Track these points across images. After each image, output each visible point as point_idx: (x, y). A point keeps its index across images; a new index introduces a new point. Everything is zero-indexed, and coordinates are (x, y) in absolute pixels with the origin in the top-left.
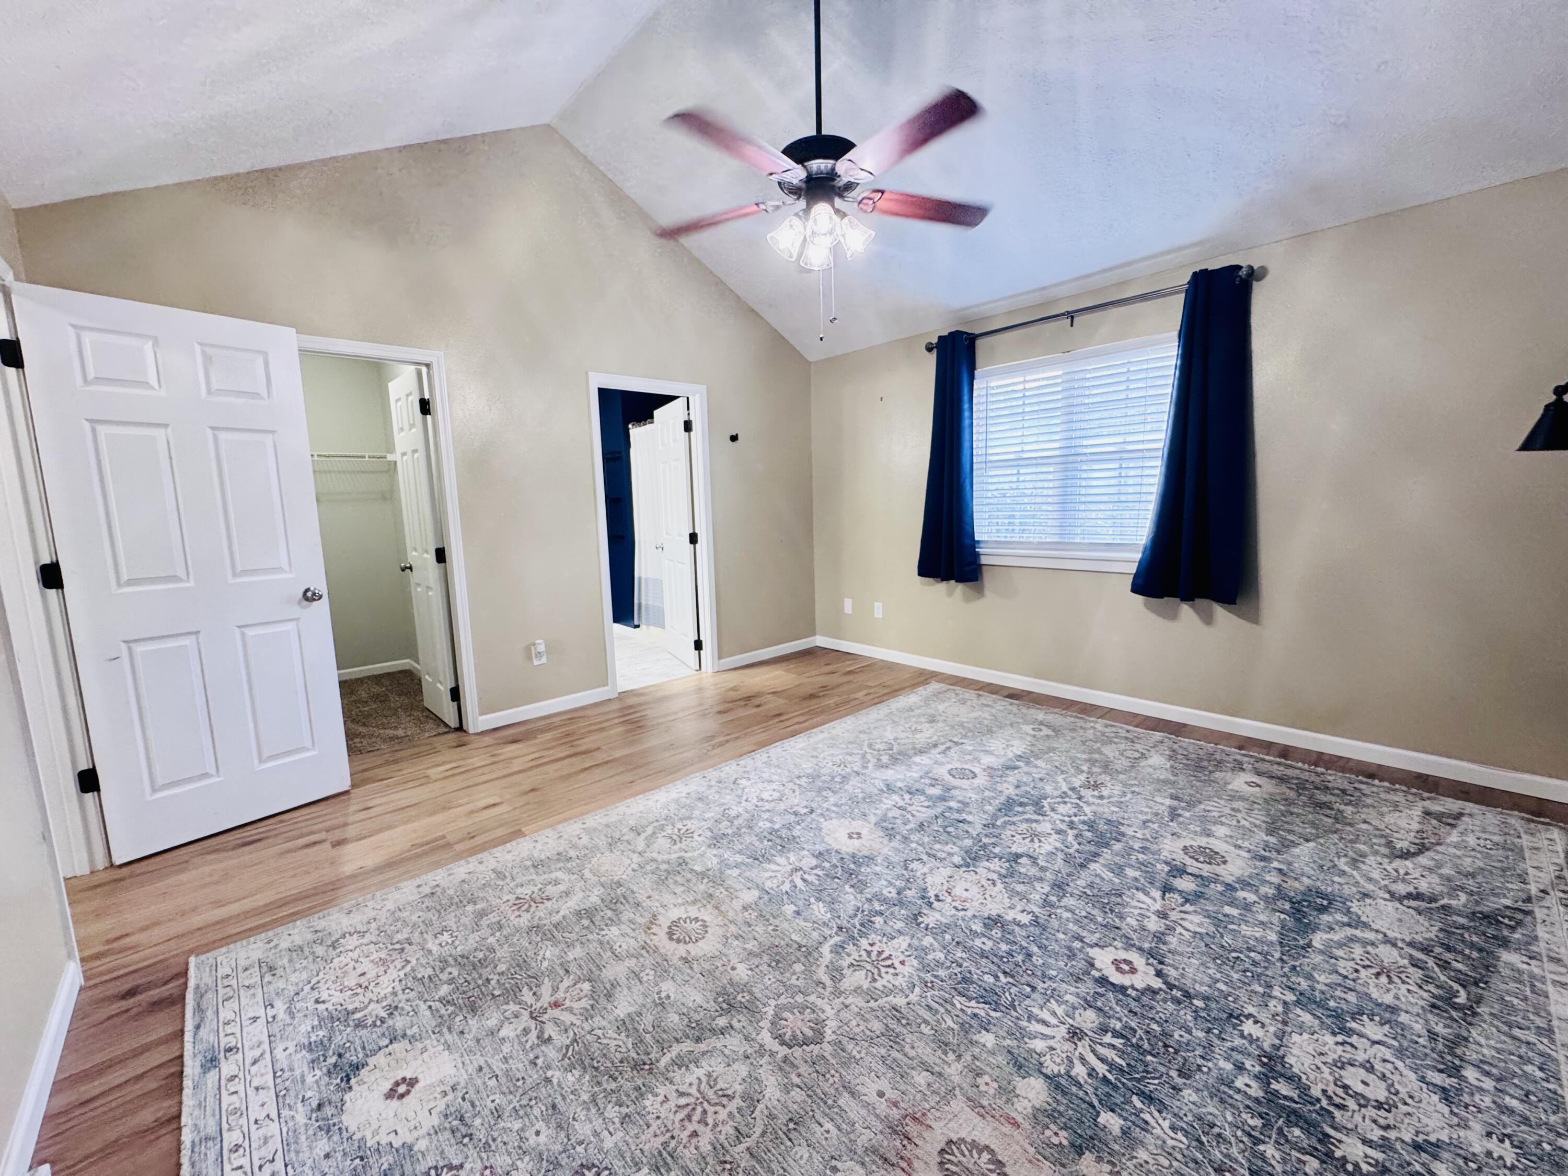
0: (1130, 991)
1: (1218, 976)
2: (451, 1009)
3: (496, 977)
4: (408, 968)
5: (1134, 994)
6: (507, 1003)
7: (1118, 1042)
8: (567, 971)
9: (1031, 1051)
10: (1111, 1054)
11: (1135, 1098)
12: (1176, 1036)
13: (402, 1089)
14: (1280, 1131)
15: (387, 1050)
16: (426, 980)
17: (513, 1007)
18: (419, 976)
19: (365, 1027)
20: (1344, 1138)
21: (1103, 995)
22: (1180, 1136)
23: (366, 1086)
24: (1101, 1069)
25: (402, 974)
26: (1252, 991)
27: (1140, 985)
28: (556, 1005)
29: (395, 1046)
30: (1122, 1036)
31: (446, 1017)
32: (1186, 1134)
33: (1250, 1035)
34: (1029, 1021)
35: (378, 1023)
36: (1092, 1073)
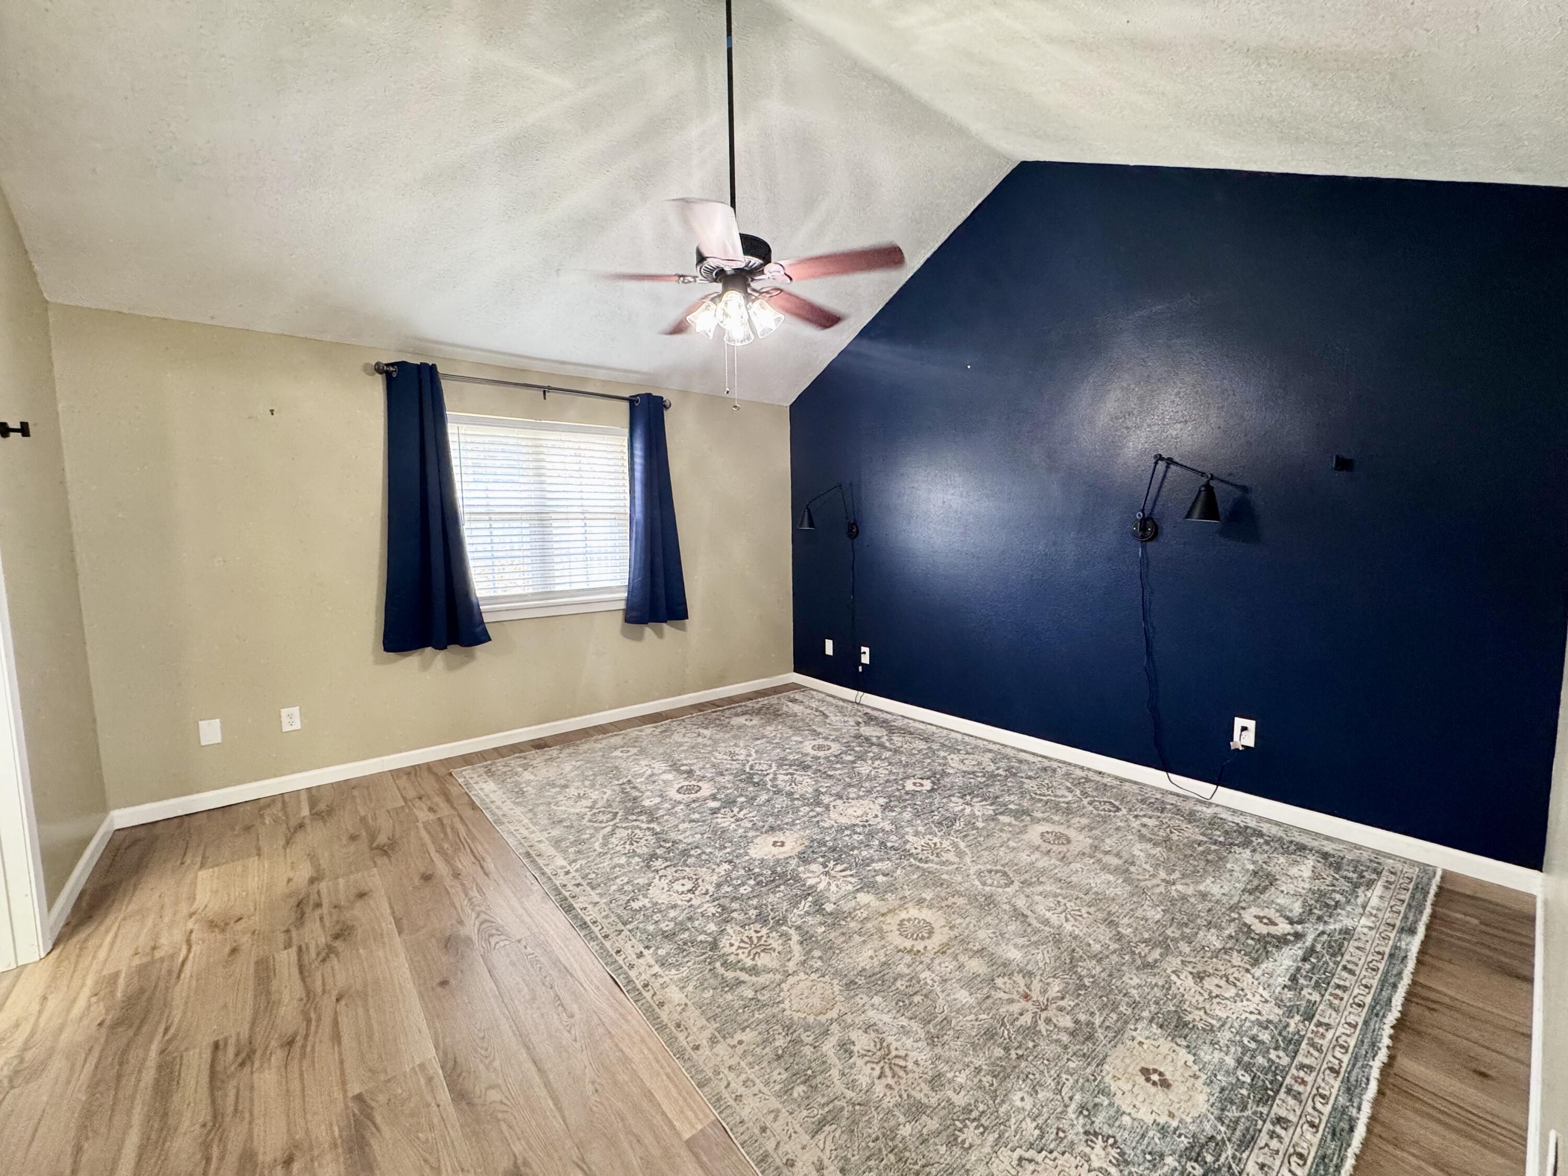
2: (1064, 1076)
3: (1013, 1052)
4: (1031, 1154)
6: (1040, 1031)
8: (988, 997)
13: (1155, 1077)
15: (1133, 1112)
16: (1040, 1121)
17: (1042, 1026)
18: (1037, 1132)
19: (1122, 1154)
23: (1171, 1109)
25: (1039, 1158)
28: (1026, 997)
29: (1124, 1108)
31: (1075, 1077)
35: (1111, 1141)
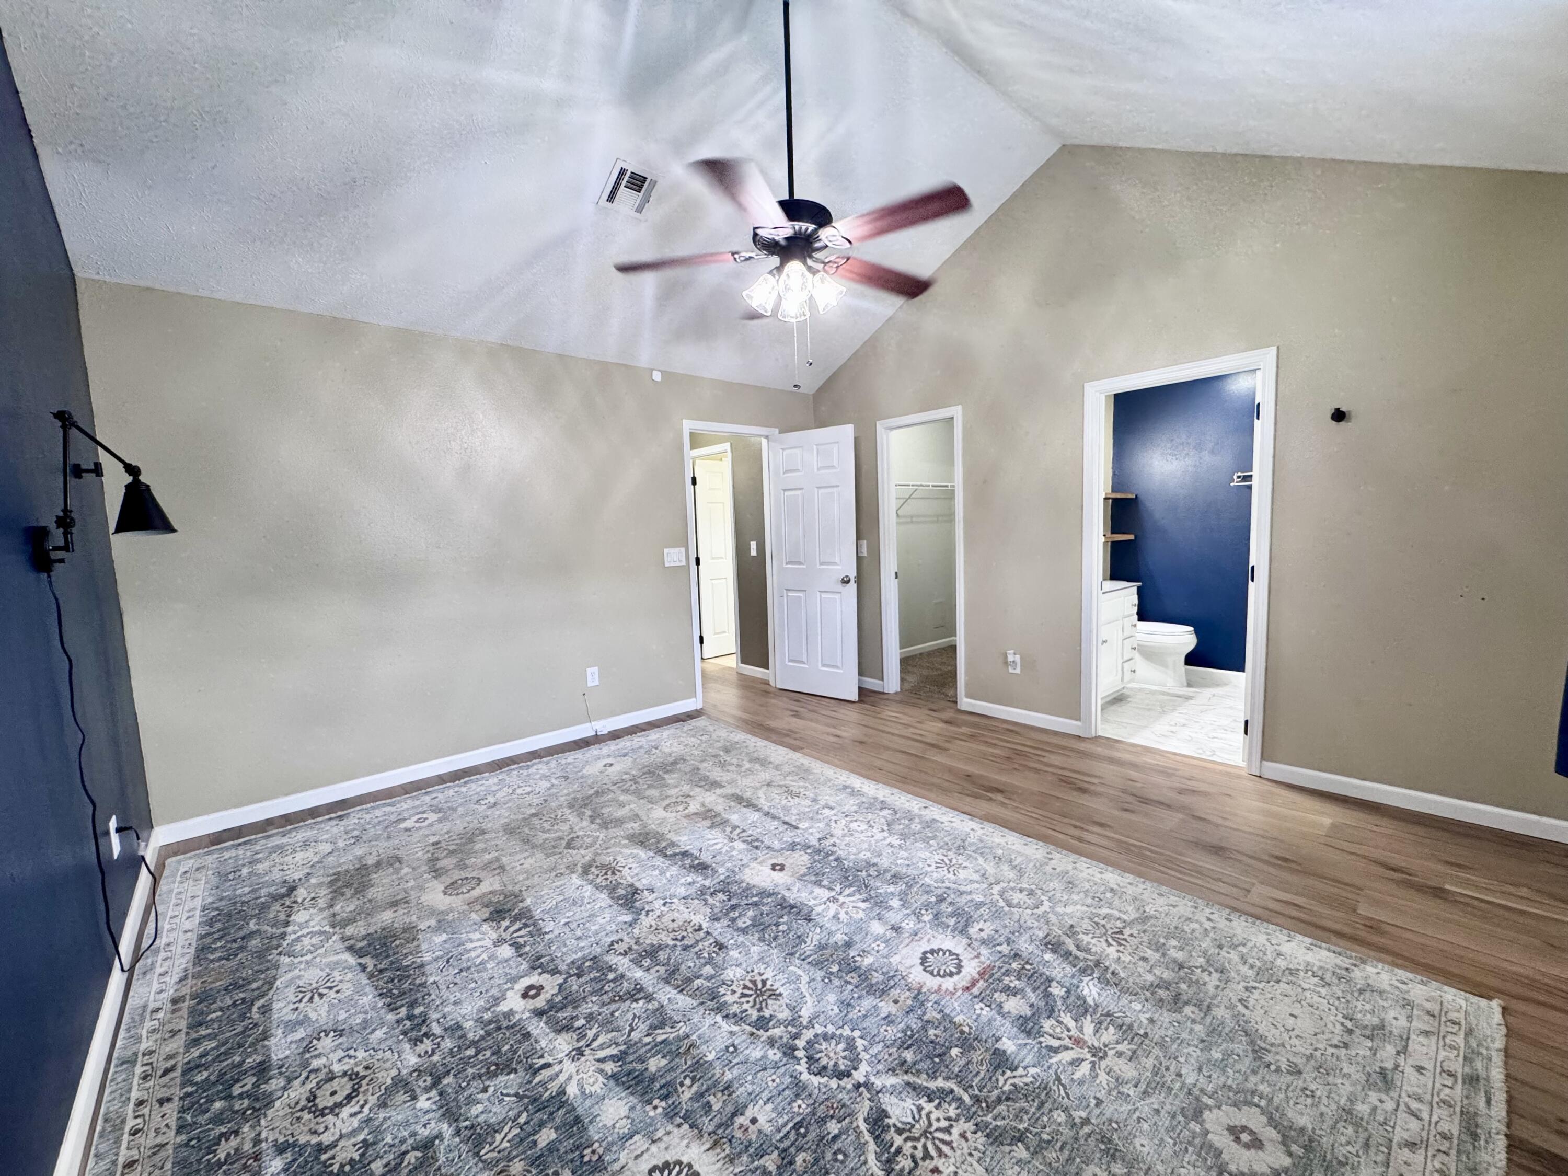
0: (509, 985)
1: (480, 1057)
5: (506, 987)
7: (478, 961)
9: (504, 919)
10: (473, 954)
11: (442, 953)
12: (457, 994)
14: (366, 1013)
20: (333, 1044)
21: (517, 967)
22: (409, 963)
24: (469, 946)
26: (448, 1073)
27: (509, 994)
30: (480, 964)
32: (407, 966)
33: (422, 1042)
34: (524, 924)
36: (471, 941)
